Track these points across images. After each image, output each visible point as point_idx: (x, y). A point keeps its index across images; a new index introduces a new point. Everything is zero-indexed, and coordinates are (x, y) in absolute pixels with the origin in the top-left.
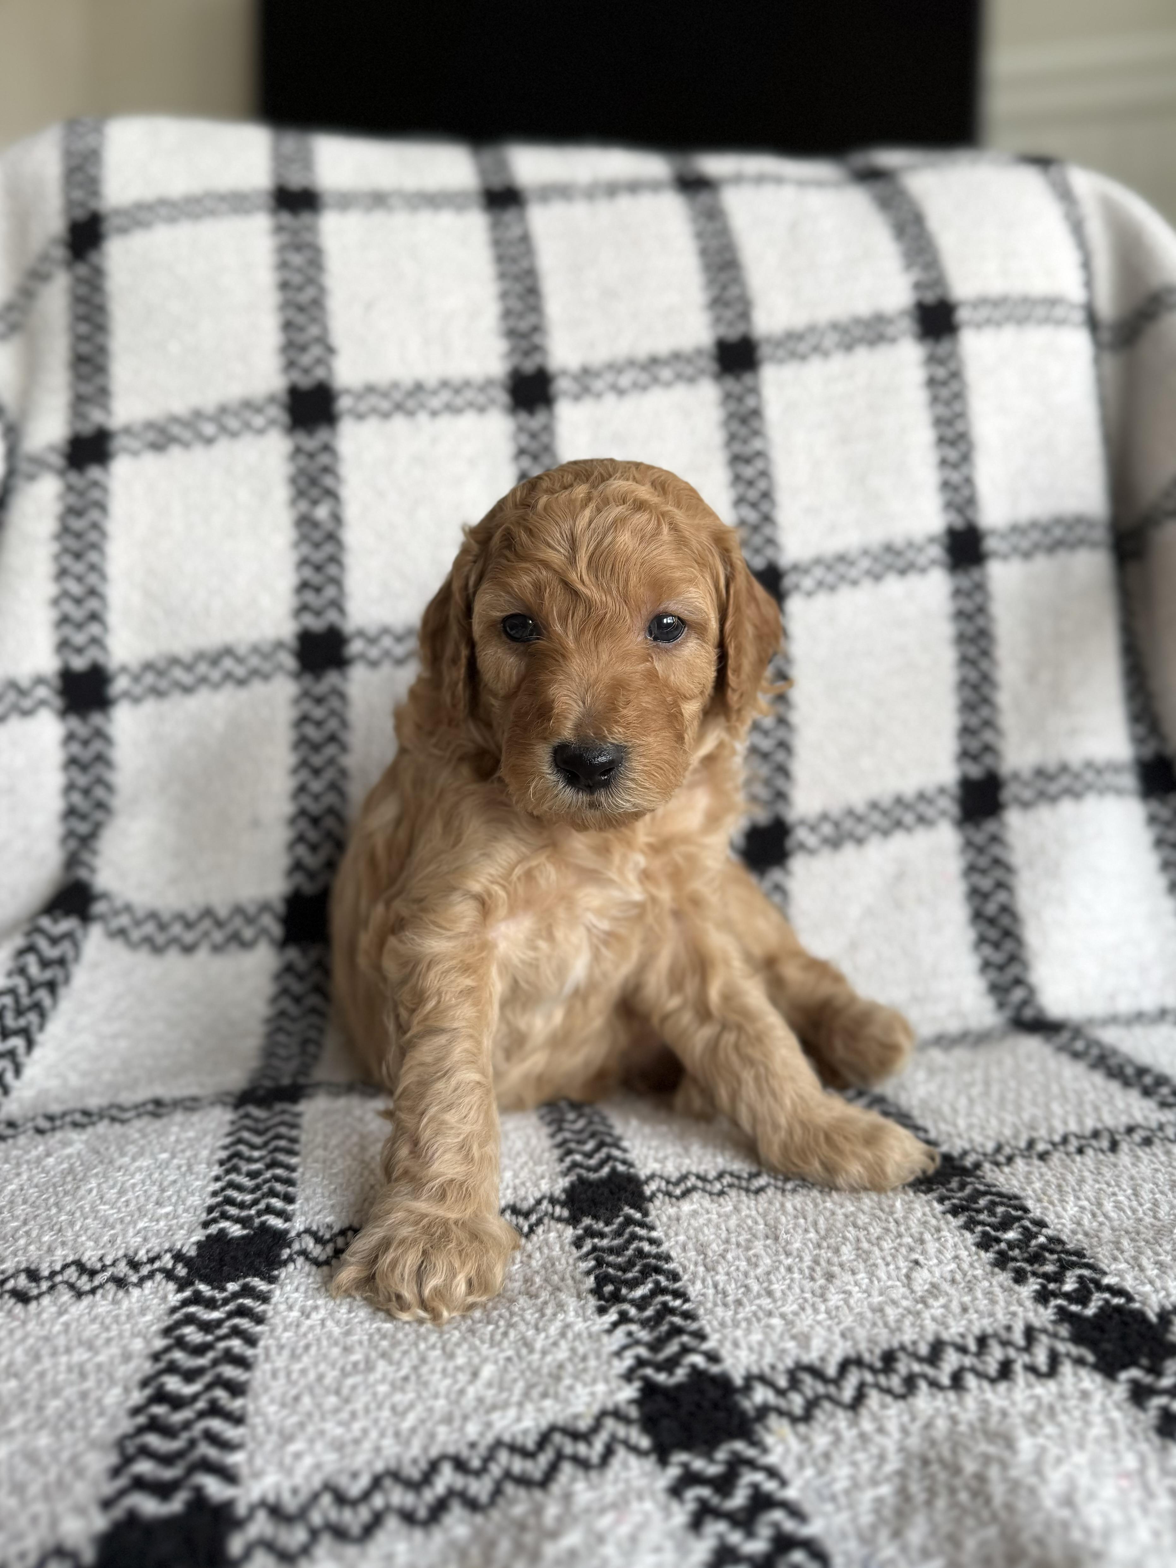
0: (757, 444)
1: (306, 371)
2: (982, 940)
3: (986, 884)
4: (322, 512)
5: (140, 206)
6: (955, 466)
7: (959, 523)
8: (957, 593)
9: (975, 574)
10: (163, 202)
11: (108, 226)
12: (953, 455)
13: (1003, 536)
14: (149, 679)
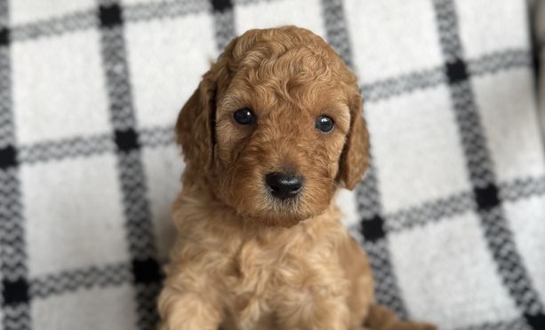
0: (341, 25)
2: (501, 269)
3: (499, 240)
4: (118, 69)
6: (448, 30)
7: (451, 59)
8: (454, 96)
9: (464, 85)
12: (446, 23)
13: (479, 62)
14: (38, 153)
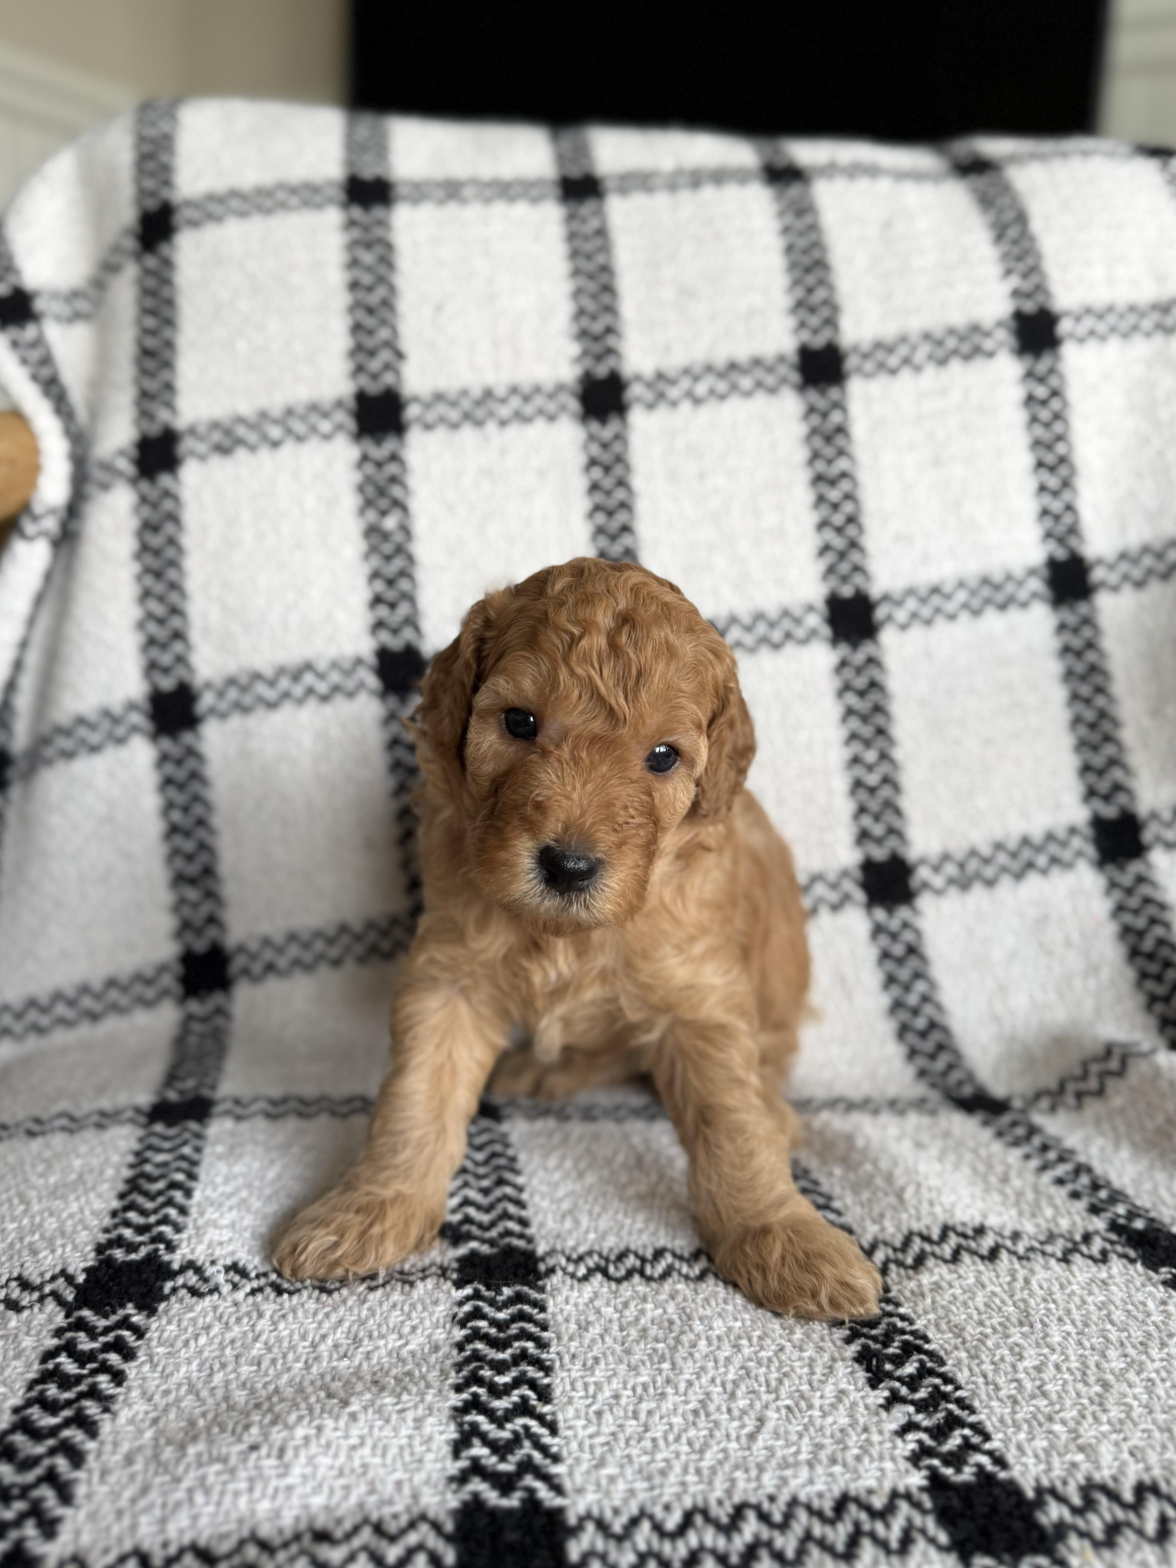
0: (844, 465)
1: (375, 377)
2: (1143, 976)
3: (1138, 922)
5: (211, 197)
6: (1054, 493)
7: (1060, 554)
8: (1062, 629)
9: (1083, 608)
10: (234, 194)
11: (179, 218)
12: (1051, 481)
13: (1111, 564)
14: (232, 696)
